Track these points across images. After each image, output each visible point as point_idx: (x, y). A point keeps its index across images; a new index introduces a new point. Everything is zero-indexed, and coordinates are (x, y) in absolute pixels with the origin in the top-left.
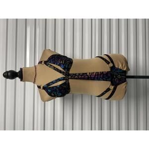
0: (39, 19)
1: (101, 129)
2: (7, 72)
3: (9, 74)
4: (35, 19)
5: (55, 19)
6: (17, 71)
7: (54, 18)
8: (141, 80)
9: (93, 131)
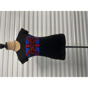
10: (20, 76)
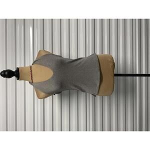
0: (37, 19)
1: (95, 130)
2: (4, 71)
3: (6, 73)
4: (33, 20)
5: (52, 20)
6: (14, 71)
7: (51, 18)
8: (129, 78)
9: (88, 132)
10: (39, 130)
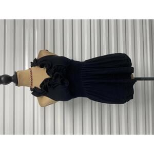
0: (38, 20)
3: (2, 79)
4: (34, 20)
5: (54, 20)
6: (12, 76)
10: (40, 133)
